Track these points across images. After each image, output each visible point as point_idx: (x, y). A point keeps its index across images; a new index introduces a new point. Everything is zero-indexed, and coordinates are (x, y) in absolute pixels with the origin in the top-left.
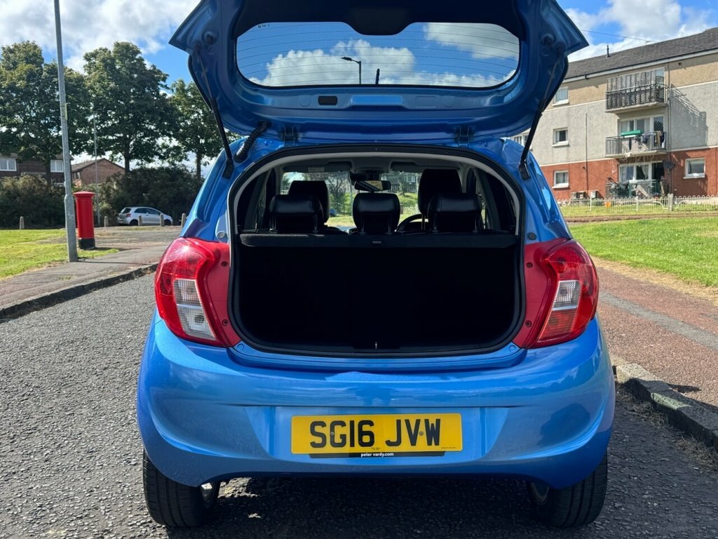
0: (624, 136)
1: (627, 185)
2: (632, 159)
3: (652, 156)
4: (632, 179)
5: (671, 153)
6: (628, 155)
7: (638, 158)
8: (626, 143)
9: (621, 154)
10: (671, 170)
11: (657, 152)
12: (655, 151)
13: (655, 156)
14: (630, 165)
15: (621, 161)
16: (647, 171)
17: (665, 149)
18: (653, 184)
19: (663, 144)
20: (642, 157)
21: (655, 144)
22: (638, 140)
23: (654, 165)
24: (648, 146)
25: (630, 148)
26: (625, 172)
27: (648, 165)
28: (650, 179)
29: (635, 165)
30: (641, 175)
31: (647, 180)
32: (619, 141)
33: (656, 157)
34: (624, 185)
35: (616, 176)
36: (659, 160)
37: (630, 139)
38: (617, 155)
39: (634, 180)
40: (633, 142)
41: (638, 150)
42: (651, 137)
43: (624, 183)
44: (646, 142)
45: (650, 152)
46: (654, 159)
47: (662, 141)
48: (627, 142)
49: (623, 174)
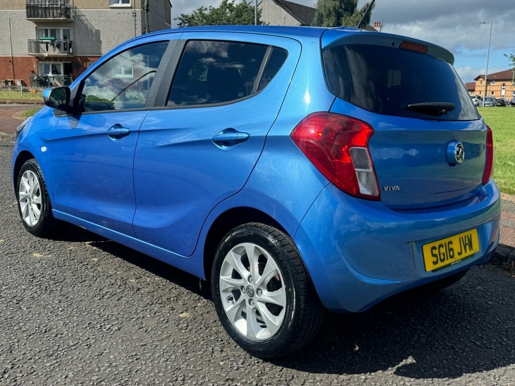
0: (42, 40)
1: (47, 78)
2: (49, 58)
3: (64, 58)
4: (49, 73)
5: (77, 56)
6: (46, 55)
7: (54, 58)
8: (43, 46)
9: (39, 54)
10: (77, 69)
11: (67, 55)
13: (66, 58)
14: (48, 62)
15: (40, 59)
16: (60, 69)
17: (72, 53)
18: (65, 79)
19: (71, 50)
20: (56, 58)
21: (65, 49)
22: (52, 44)
23: (65, 65)
24: (60, 50)
25: (47, 50)
26: (43, 67)
27: (60, 64)
28: (62, 74)
29: (51, 63)
30: (55, 71)
31: (59, 75)
32: (37, 43)
33: (67, 58)
34: (44, 77)
35: (36, 70)
36: (69, 61)
37: (47, 43)
38: (36, 54)
39: (50, 75)
40: (49, 45)
41: (53, 52)
42: (61, 43)
44: (58, 46)
45: (62, 54)
46: (65, 60)
47: (70, 47)
48: (45, 45)
49: (41, 69)
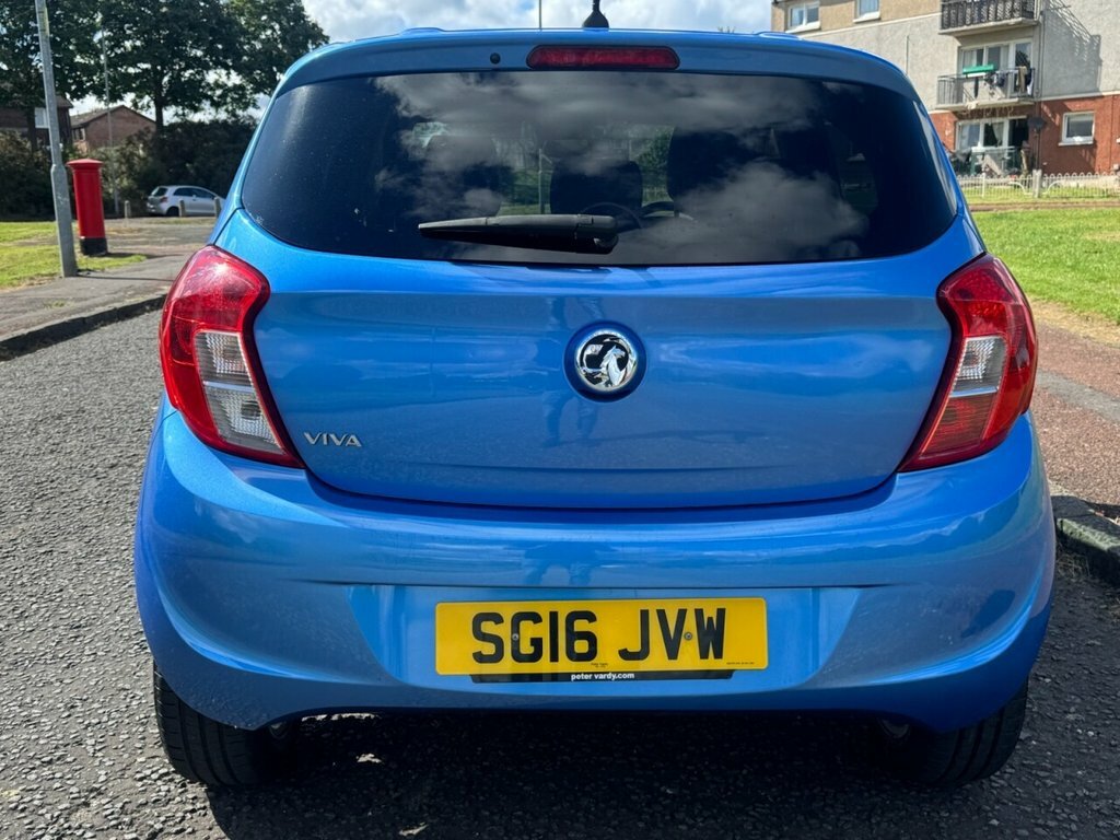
0: (966, 73)
1: (969, 155)
2: (978, 113)
3: (1010, 108)
4: (975, 145)
5: (1040, 102)
6: (972, 105)
7: (988, 110)
8: (969, 87)
9: (960, 104)
10: (1039, 132)
11: (1019, 102)
12: (1016, 100)
13: (1015, 107)
14: (975, 122)
15: (960, 115)
16: (1001, 133)
17: (1032, 96)
18: (1010, 154)
19: (1029, 89)
20: (994, 110)
21: (1016, 89)
22: (990, 81)
23: (1013, 123)
24: (1005, 91)
25: (976, 94)
26: (966, 132)
27: (1002, 123)
28: (1005, 145)
29: (982, 122)
30: (990, 139)
31: (1000, 148)
32: (958, 82)
33: (1017, 109)
34: (964, 155)
35: (951, 141)
36: (1022, 113)
37: (977, 80)
38: (955, 105)
39: (979, 148)
40: (981, 83)
41: (990, 97)
42: (1010, 76)
43: (965, 151)
44: (1002, 84)
45: (1008, 101)
46: (1014, 114)
47: (1028, 83)
48: (972, 84)
49: (963, 137)
